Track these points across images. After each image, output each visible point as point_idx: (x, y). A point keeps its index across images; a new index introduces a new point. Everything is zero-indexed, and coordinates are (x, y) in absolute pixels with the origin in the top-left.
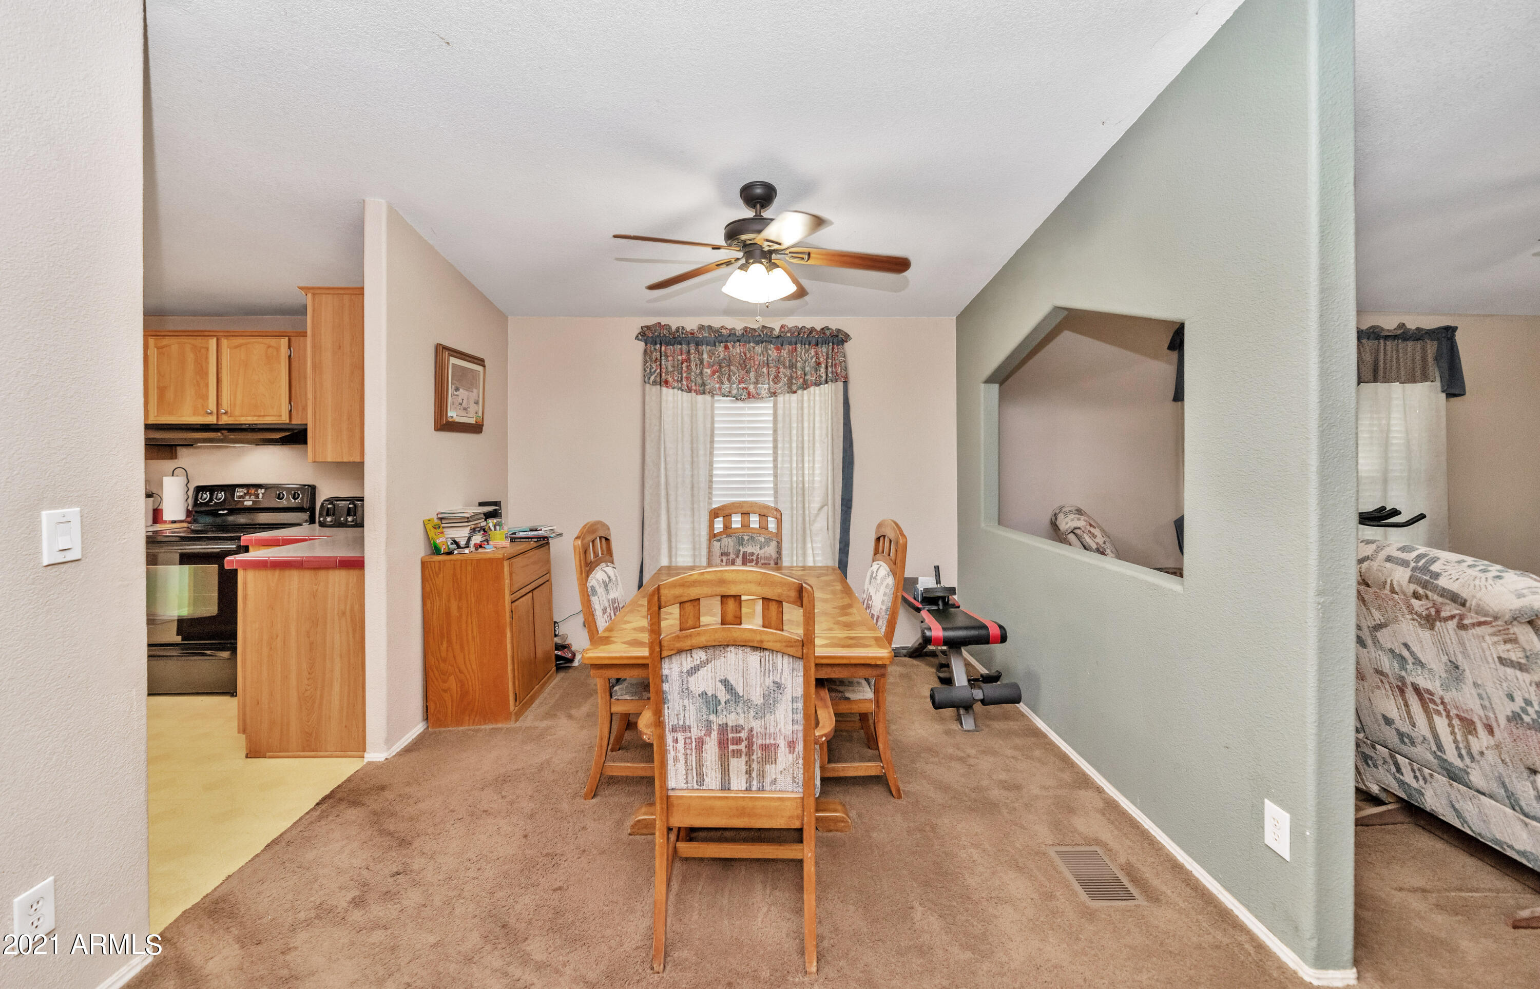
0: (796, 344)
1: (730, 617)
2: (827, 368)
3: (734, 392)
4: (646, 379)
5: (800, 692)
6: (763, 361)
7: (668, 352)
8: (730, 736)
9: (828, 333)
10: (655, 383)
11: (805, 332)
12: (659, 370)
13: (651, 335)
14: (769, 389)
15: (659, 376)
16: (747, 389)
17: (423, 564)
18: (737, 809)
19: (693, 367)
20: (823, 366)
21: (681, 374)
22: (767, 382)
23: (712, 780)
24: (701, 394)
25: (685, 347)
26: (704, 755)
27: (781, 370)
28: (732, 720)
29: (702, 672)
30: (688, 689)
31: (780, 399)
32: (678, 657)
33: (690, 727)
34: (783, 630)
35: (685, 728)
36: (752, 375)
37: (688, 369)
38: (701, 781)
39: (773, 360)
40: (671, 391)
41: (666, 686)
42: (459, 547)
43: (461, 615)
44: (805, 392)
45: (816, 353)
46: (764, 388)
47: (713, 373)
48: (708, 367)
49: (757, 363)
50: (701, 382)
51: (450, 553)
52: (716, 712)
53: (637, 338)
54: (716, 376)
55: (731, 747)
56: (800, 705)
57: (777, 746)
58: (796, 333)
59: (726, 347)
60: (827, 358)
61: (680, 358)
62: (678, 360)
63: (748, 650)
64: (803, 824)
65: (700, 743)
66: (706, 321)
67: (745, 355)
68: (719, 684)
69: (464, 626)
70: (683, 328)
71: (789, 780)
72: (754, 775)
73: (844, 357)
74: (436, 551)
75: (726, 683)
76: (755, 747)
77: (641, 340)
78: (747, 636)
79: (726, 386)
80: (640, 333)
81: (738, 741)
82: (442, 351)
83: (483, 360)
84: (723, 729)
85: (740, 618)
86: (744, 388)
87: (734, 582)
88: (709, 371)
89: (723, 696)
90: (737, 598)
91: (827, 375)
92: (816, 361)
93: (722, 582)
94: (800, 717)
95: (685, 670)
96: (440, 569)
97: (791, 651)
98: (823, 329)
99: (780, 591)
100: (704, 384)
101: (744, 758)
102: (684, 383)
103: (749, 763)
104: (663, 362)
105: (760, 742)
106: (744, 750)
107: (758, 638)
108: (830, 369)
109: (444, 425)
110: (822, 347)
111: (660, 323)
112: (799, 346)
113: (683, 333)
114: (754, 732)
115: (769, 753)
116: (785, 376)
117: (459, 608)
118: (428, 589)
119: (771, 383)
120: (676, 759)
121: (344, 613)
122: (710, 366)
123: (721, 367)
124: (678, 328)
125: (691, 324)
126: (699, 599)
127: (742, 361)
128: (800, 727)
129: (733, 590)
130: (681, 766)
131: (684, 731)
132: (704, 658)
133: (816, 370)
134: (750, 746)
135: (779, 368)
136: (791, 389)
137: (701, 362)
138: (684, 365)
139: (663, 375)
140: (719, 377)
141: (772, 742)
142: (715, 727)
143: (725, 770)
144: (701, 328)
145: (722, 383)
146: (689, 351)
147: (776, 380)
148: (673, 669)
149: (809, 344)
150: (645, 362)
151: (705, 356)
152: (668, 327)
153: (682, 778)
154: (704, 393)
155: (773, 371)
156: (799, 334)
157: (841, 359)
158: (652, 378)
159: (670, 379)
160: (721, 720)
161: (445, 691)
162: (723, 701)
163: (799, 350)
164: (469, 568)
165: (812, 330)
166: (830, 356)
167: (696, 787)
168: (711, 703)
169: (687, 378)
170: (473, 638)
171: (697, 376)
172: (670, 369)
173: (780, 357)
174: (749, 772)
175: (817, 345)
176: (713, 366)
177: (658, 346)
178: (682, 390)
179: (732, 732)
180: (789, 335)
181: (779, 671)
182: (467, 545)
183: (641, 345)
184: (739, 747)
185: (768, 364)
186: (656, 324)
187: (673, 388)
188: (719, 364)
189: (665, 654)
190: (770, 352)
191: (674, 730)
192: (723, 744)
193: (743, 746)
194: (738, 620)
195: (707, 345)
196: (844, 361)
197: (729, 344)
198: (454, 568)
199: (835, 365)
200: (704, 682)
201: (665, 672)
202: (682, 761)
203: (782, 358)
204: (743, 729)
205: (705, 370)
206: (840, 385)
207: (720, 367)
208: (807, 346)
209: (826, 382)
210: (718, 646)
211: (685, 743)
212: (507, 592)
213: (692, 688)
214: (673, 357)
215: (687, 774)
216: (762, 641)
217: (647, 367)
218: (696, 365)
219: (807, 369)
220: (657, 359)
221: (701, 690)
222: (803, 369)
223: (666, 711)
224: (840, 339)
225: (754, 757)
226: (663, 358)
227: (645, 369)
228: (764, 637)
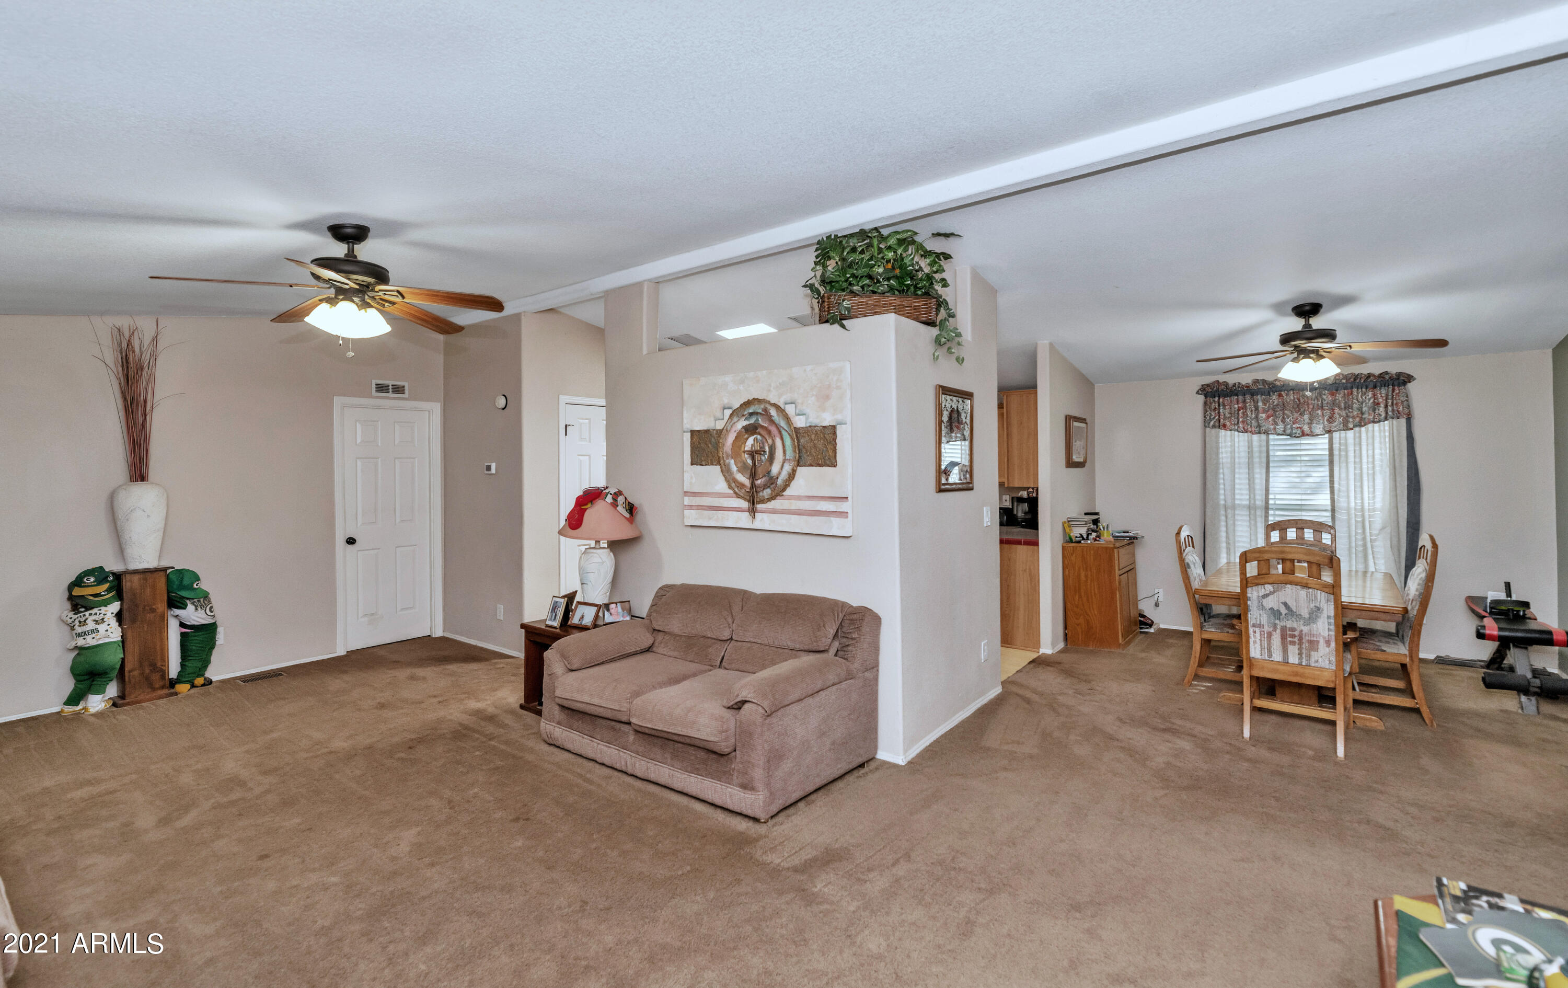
0: (1352, 388)
1: (1287, 570)
2: (1386, 406)
3: (1288, 431)
4: (1207, 424)
5: (1332, 613)
6: (1318, 405)
7: (1226, 402)
8: (1288, 633)
9: (1387, 377)
10: (1214, 426)
11: (1362, 378)
12: (1217, 417)
13: (1210, 390)
14: (1324, 427)
15: (1218, 422)
16: (1301, 428)
17: (1064, 548)
18: (1293, 672)
19: (1249, 413)
20: (1382, 405)
21: (1238, 418)
22: (1322, 421)
23: (1277, 656)
24: (1256, 433)
25: (1241, 398)
26: (1272, 641)
27: (1337, 411)
28: (1289, 624)
29: (1271, 597)
30: (1262, 605)
31: (1336, 435)
32: (1256, 587)
33: (1263, 625)
34: (1320, 579)
35: (1261, 626)
36: (1306, 417)
37: (1244, 415)
38: (1270, 655)
39: (1328, 403)
40: (1229, 432)
41: (1249, 603)
42: (1083, 539)
43: (1087, 580)
44: (1363, 429)
45: (1374, 395)
46: (1318, 429)
47: (1268, 417)
48: (1263, 413)
49: (1311, 406)
50: (1256, 424)
51: (1079, 542)
52: (1279, 619)
53: (1197, 393)
54: (1270, 419)
55: (1289, 639)
56: (1332, 621)
57: (1318, 642)
58: (1352, 379)
59: (1280, 395)
60: (1387, 398)
61: (1236, 406)
62: (1235, 408)
63: (1299, 587)
64: (1336, 685)
65: (1270, 635)
66: (1260, 376)
67: (1299, 400)
68: (1281, 604)
69: (1089, 586)
70: (1239, 383)
71: (1327, 661)
72: (1304, 656)
73: (1407, 396)
74: (1071, 541)
75: (1285, 604)
76: (1304, 641)
77: (1201, 394)
78: (1299, 580)
79: (1280, 427)
80: (1200, 389)
81: (1293, 636)
82: (1069, 419)
83: (1085, 420)
84: (1284, 629)
85: (1294, 571)
86: (1298, 428)
87: (1290, 553)
88: (1264, 416)
89: (1284, 611)
90: (1292, 561)
91: (1387, 413)
92: (1374, 402)
93: (1282, 552)
94: (1332, 627)
95: (1261, 595)
96: (1073, 551)
97: (1327, 590)
98: (1381, 374)
99: (1318, 558)
100: (1259, 426)
101: (1297, 646)
102: (1241, 425)
103: (1300, 649)
104: (1221, 411)
105: (1307, 638)
106: (1297, 642)
107: (1305, 581)
108: (1390, 408)
109: (1070, 464)
110: (1380, 389)
111: (1218, 381)
112: (1355, 390)
113: (1239, 387)
114: (1304, 633)
115: (1313, 645)
116: (1340, 416)
117: (1086, 576)
118: (1066, 562)
119: (1326, 423)
120: (1255, 642)
121: (1025, 570)
122: (1264, 411)
123: (1275, 411)
124: (1235, 384)
125: (1245, 379)
126: (1269, 560)
127: (1296, 406)
128: (1333, 633)
129: (1290, 556)
130: (1258, 646)
131: (1260, 627)
132: (1272, 590)
133: (1374, 410)
134: (1301, 639)
135: (1333, 410)
136: (1347, 427)
137: (1257, 408)
138: (1240, 412)
139: (1222, 420)
140: (1273, 420)
141: (1315, 639)
142: (1279, 627)
143: (1285, 651)
144: (1256, 381)
145: (1276, 424)
146: (1245, 400)
147: (1331, 419)
148: (1253, 593)
149: (1367, 388)
150: (1205, 411)
151: (1260, 404)
152: (1226, 384)
153: (1258, 652)
154: (1259, 433)
155: (1327, 413)
156: (1355, 380)
157: (1403, 398)
158: (1212, 423)
159: (1228, 423)
160: (1283, 624)
161: (1078, 625)
162: (1283, 614)
163: (1355, 393)
164: (1092, 552)
165: (1369, 375)
166: (1390, 397)
167: (1267, 658)
168: (1276, 613)
169: (1243, 422)
170: (1095, 594)
171: (1252, 419)
172: (1228, 415)
173: (1335, 400)
174: (1300, 654)
175: (1375, 387)
176: (1268, 411)
177: (1217, 398)
178: (1239, 432)
179: (1289, 631)
180: (1344, 381)
181: (1319, 601)
182: (1087, 538)
183: (1201, 398)
184: (1294, 640)
185: (1322, 407)
186: (1215, 382)
187: (1231, 430)
188: (1274, 409)
189: (1249, 585)
190: (1324, 397)
191: (1254, 626)
192: (1283, 637)
193: (1296, 639)
194: (1293, 572)
195: (1262, 395)
196: (1407, 401)
197: (1282, 393)
198: (1083, 552)
199: (1397, 404)
200: (1270, 602)
201: (1249, 595)
202: (1258, 642)
203: (1337, 401)
204: (1296, 630)
205: (1261, 415)
206: (1403, 421)
207: (1273, 412)
208: (1364, 390)
209: (1386, 419)
210: (1281, 583)
211: (1261, 634)
212: (1117, 568)
213: (1265, 605)
214: (1230, 406)
215: (1261, 650)
216: (1307, 584)
217: (1207, 415)
218: (1252, 411)
219: (1364, 409)
220: (1215, 408)
221: (1271, 606)
222: (1360, 409)
223: (1249, 615)
224: (1401, 381)
225: (1304, 646)
226: (1221, 407)
227: (1205, 417)
228: (1308, 582)
